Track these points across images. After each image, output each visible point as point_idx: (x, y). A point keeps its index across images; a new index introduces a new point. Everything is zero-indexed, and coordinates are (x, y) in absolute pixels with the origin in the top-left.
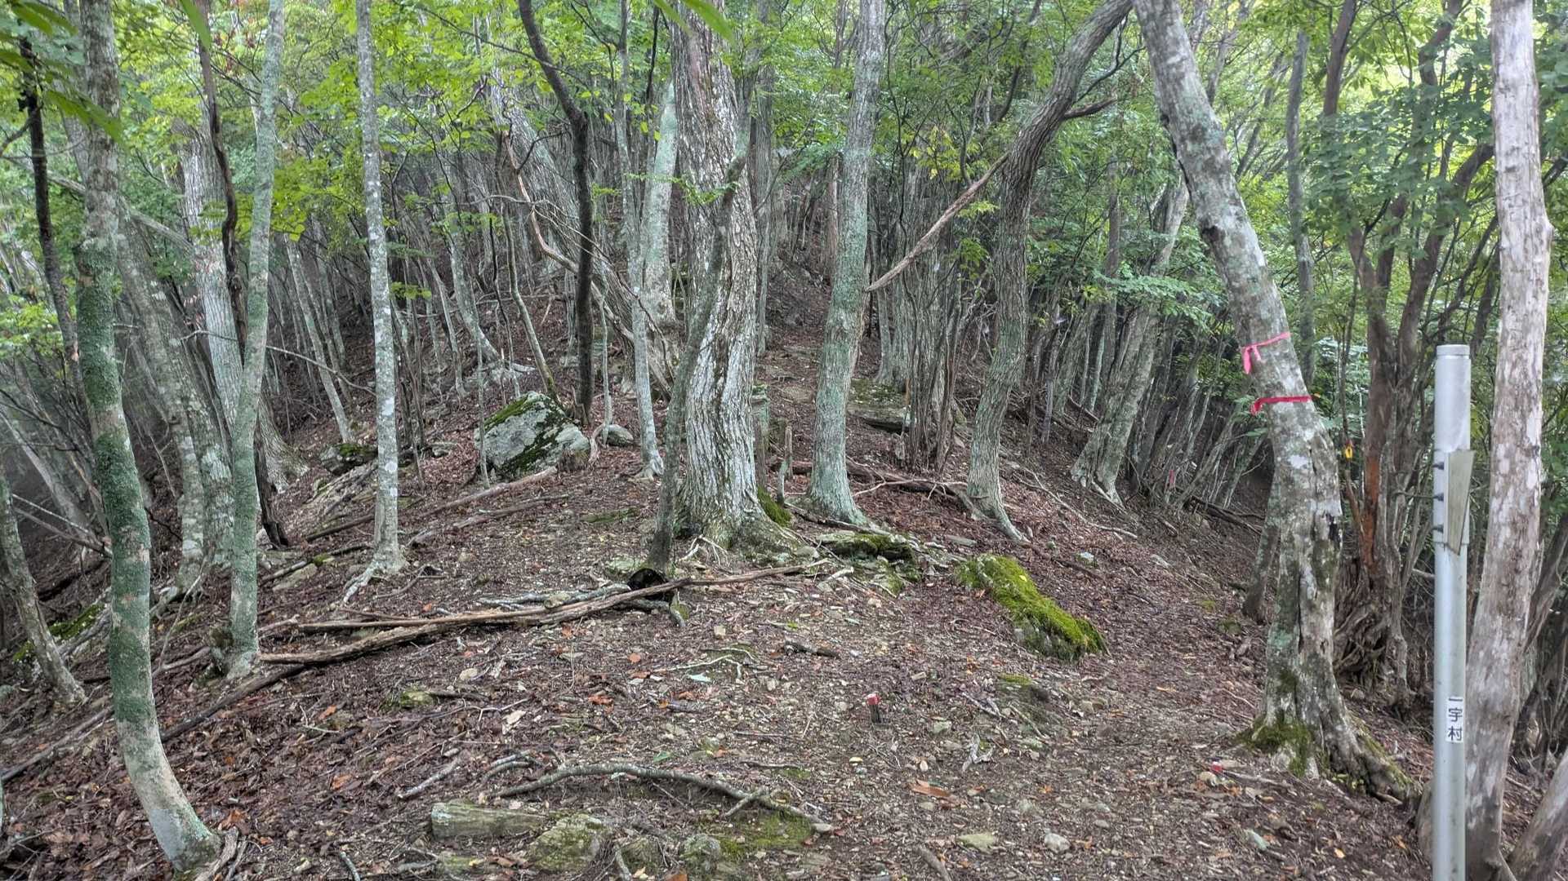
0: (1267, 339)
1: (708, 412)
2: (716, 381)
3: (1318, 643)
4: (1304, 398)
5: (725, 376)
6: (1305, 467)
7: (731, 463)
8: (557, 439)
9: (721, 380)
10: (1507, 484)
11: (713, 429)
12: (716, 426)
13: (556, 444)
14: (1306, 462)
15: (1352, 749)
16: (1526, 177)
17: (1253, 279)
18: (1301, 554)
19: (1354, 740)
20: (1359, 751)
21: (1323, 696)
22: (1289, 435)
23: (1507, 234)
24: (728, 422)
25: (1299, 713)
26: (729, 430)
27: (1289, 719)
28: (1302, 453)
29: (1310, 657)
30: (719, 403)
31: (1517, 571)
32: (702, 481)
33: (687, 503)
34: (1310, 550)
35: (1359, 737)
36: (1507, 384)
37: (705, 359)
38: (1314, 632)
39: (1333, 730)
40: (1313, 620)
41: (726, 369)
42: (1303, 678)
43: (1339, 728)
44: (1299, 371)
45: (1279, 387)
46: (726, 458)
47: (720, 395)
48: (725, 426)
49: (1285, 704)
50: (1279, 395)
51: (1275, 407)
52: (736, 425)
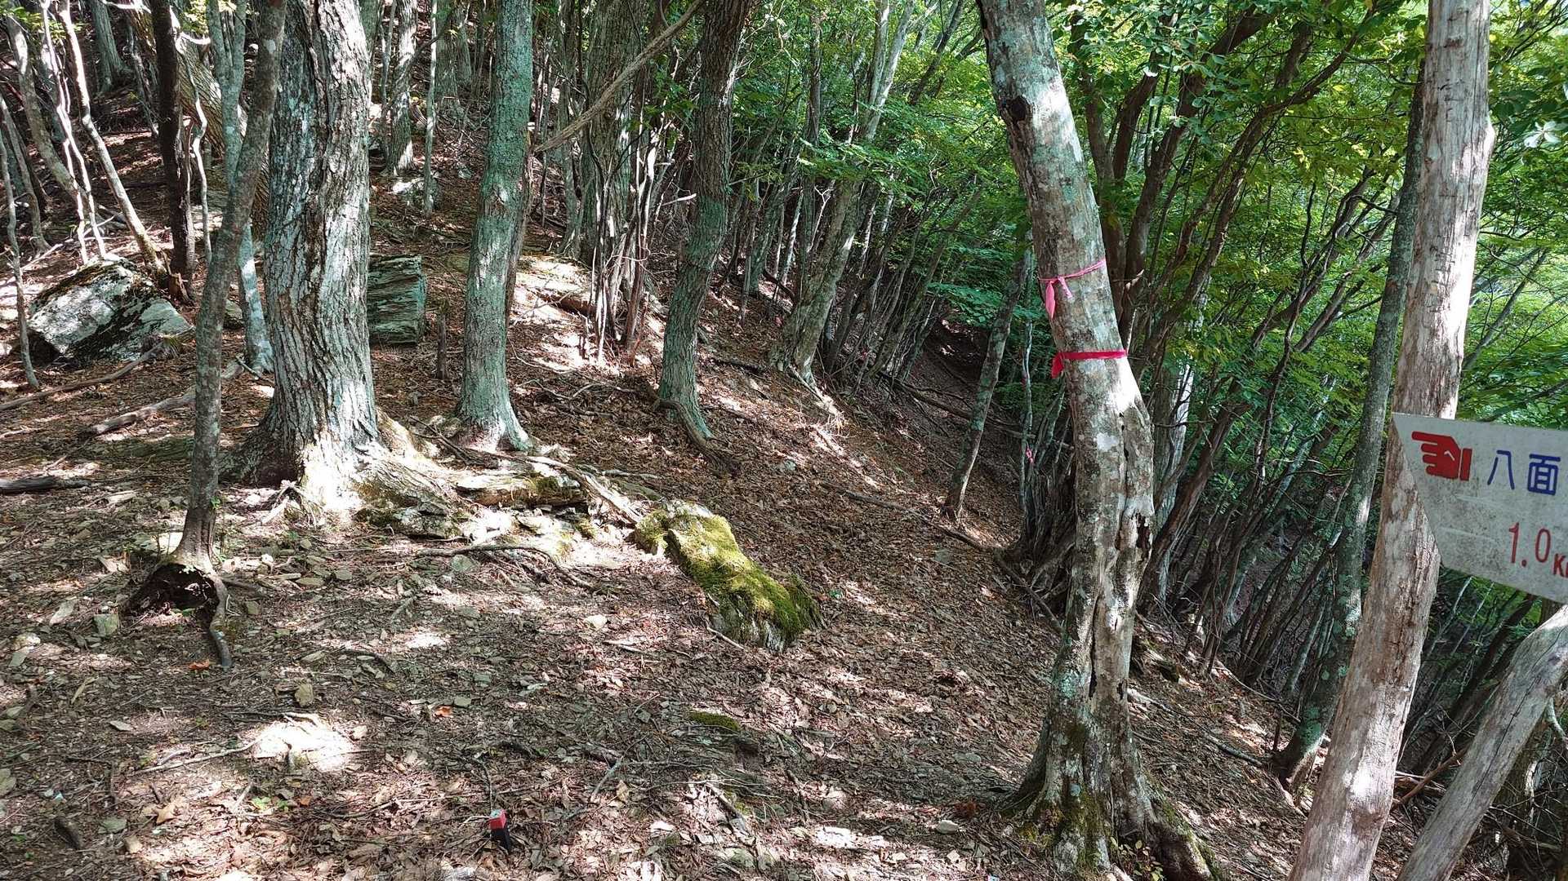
0: (1078, 269)
1: (300, 313)
2: (310, 270)
3: (1115, 685)
4: (1118, 354)
5: (323, 263)
6: (1114, 449)
7: (336, 382)
8: (143, 318)
9: (317, 269)
10: (1410, 502)
11: (307, 336)
12: (312, 333)
13: (140, 324)
14: (1115, 442)
15: (1146, 815)
16: (1472, 56)
17: (1068, 180)
18: (1102, 569)
19: (1149, 806)
20: (1153, 818)
21: (1117, 753)
22: (1098, 405)
23: (1439, 141)
24: (330, 327)
25: (1087, 778)
26: (331, 336)
27: (1076, 790)
28: (1109, 429)
29: (1103, 703)
30: (316, 301)
31: (1410, 624)
32: (295, 408)
33: (275, 435)
34: (1113, 563)
35: (1154, 802)
36: (1419, 359)
37: (291, 239)
38: (1109, 670)
39: (1125, 796)
40: (1110, 654)
41: (324, 253)
42: (1095, 732)
43: (1132, 793)
44: (1113, 315)
45: (1089, 336)
46: (328, 376)
47: (315, 290)
48: (326, 332)
49: (1072, 768)
50: (1087, 349)
51: (1082, 365)
52: (343, 331)
